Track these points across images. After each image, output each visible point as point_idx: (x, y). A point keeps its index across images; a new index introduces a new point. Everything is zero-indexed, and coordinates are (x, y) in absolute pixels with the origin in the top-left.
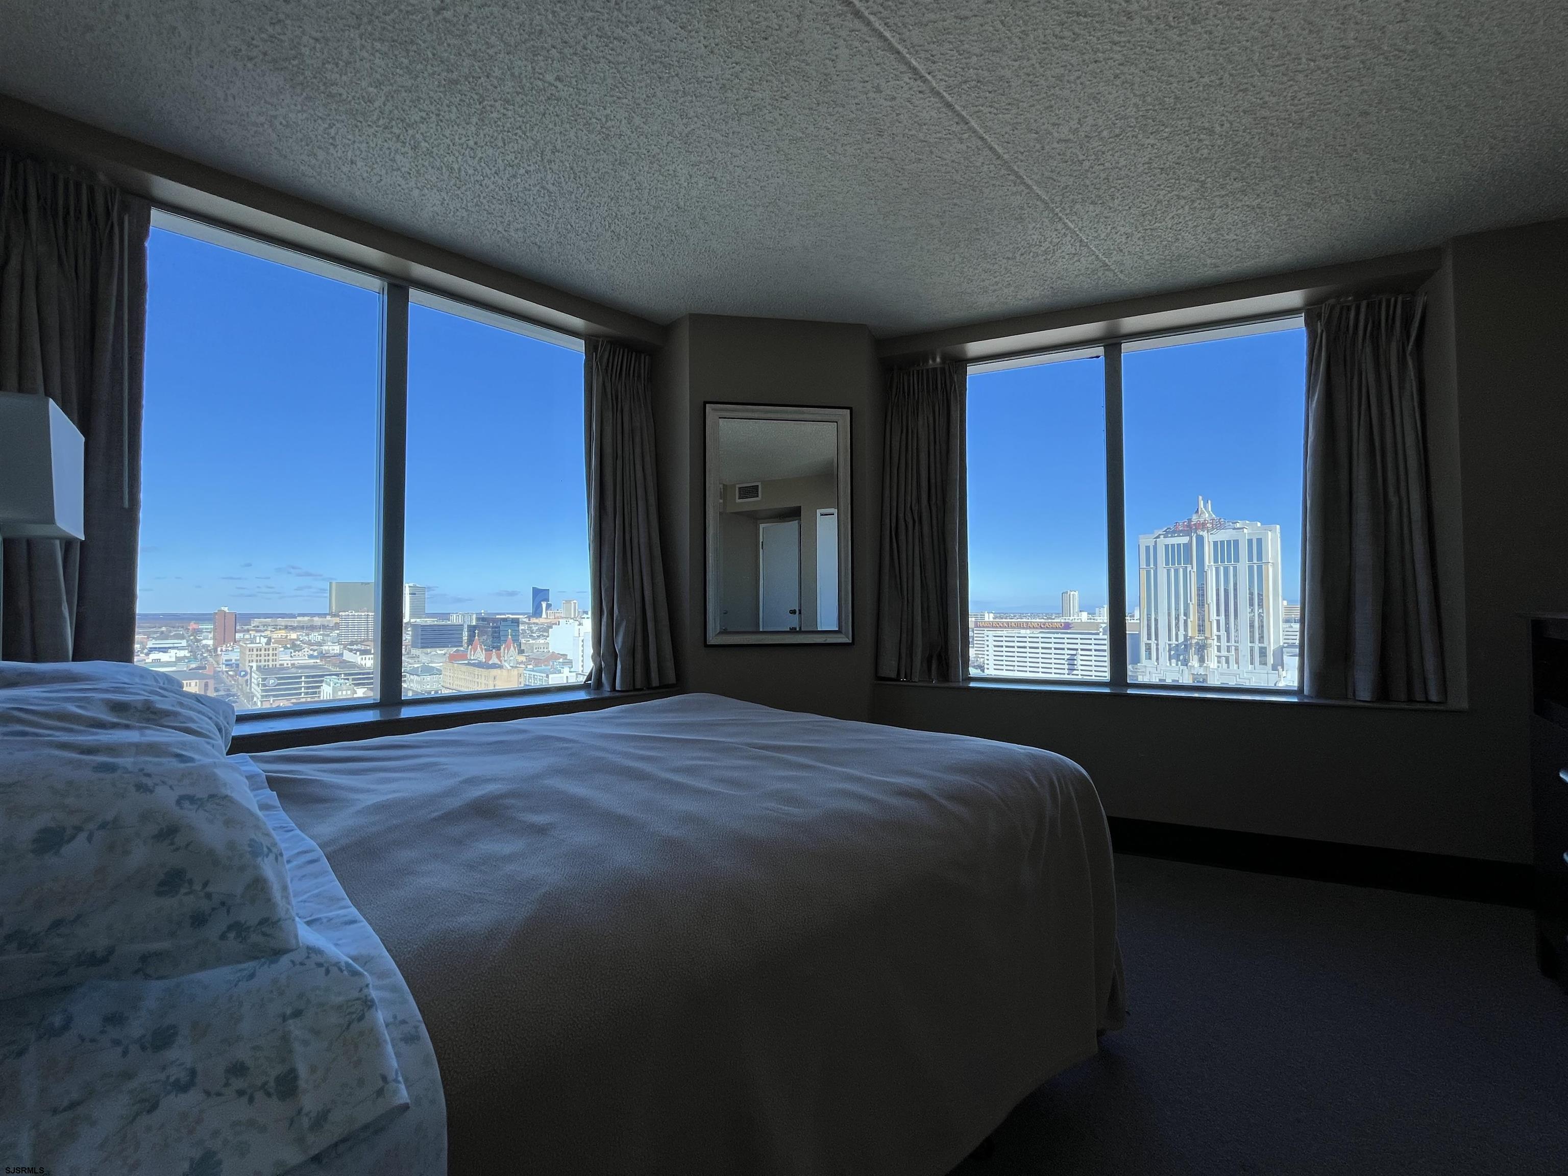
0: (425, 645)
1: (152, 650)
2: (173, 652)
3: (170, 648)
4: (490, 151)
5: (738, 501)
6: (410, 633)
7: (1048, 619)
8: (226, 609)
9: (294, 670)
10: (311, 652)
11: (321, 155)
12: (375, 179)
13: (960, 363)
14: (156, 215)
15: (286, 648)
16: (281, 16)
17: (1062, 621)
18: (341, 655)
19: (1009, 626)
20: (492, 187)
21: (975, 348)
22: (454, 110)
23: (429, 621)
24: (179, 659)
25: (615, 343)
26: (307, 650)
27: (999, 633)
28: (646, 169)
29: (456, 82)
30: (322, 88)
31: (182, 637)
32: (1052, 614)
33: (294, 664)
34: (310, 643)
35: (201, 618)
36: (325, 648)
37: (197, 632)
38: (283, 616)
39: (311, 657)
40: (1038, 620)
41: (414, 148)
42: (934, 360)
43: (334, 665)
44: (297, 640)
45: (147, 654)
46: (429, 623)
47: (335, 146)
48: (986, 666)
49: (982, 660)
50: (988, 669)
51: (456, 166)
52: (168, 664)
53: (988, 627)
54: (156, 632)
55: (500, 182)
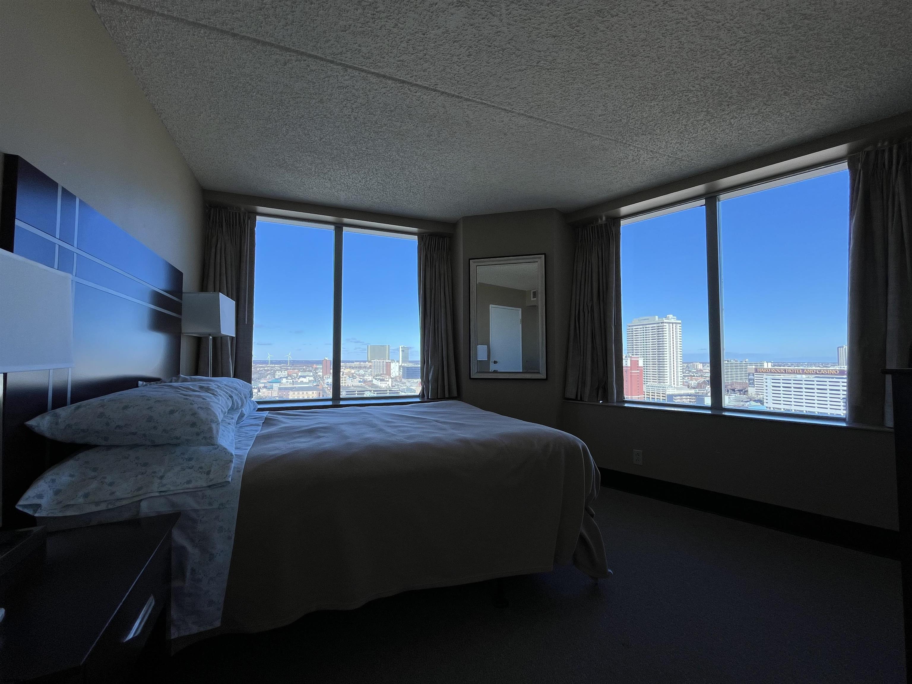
0: (408, 377)
1: (301, 376)
2: (308, 377)
3: (306, 376)
4: (354, 176)
5: (532, 299)
6: (402, 371)
7: (824, 367)
8: (327, 358)
9: (353, 388)
10: (360, 379)
11: (302, 188)
12: (321, 192)
13: (616, 220)
14: (258, 218)
15: (350, 377)
16: (277, 153)
17: (837, 368)
18: (372, 381)
19: (785, 372)
20: (360, 186)
21: (625, 210)
22: (337, 166)
23: (410, 365)
24: (310, 381)
25: (432, 235)
26: (358, 379)
27: (777, 377)
28: (414, 168)
29: (334, 158)
30: (295, 169)
31: (311, 371)
32: (828, 363)
33: (352, 385)
34: (359, 375)
35: (318, 363)
36: (366, 377)
37: (316, 369)
38: (349, 362)
39: (360, 382)
40: (814, 368)
41: (330, 180)
42: (601, 219)
43: (369, 386)
44: (354, 373)
45: (299, 379)
46: (410, 366)
47: (305, 185)
48: (765, 401)
49: (761, 396)
50: (767, 403)
51: (345, 183)
52: (306, 383)
53: (767, 372)
54: (301, 369)
55: (362, 184)
